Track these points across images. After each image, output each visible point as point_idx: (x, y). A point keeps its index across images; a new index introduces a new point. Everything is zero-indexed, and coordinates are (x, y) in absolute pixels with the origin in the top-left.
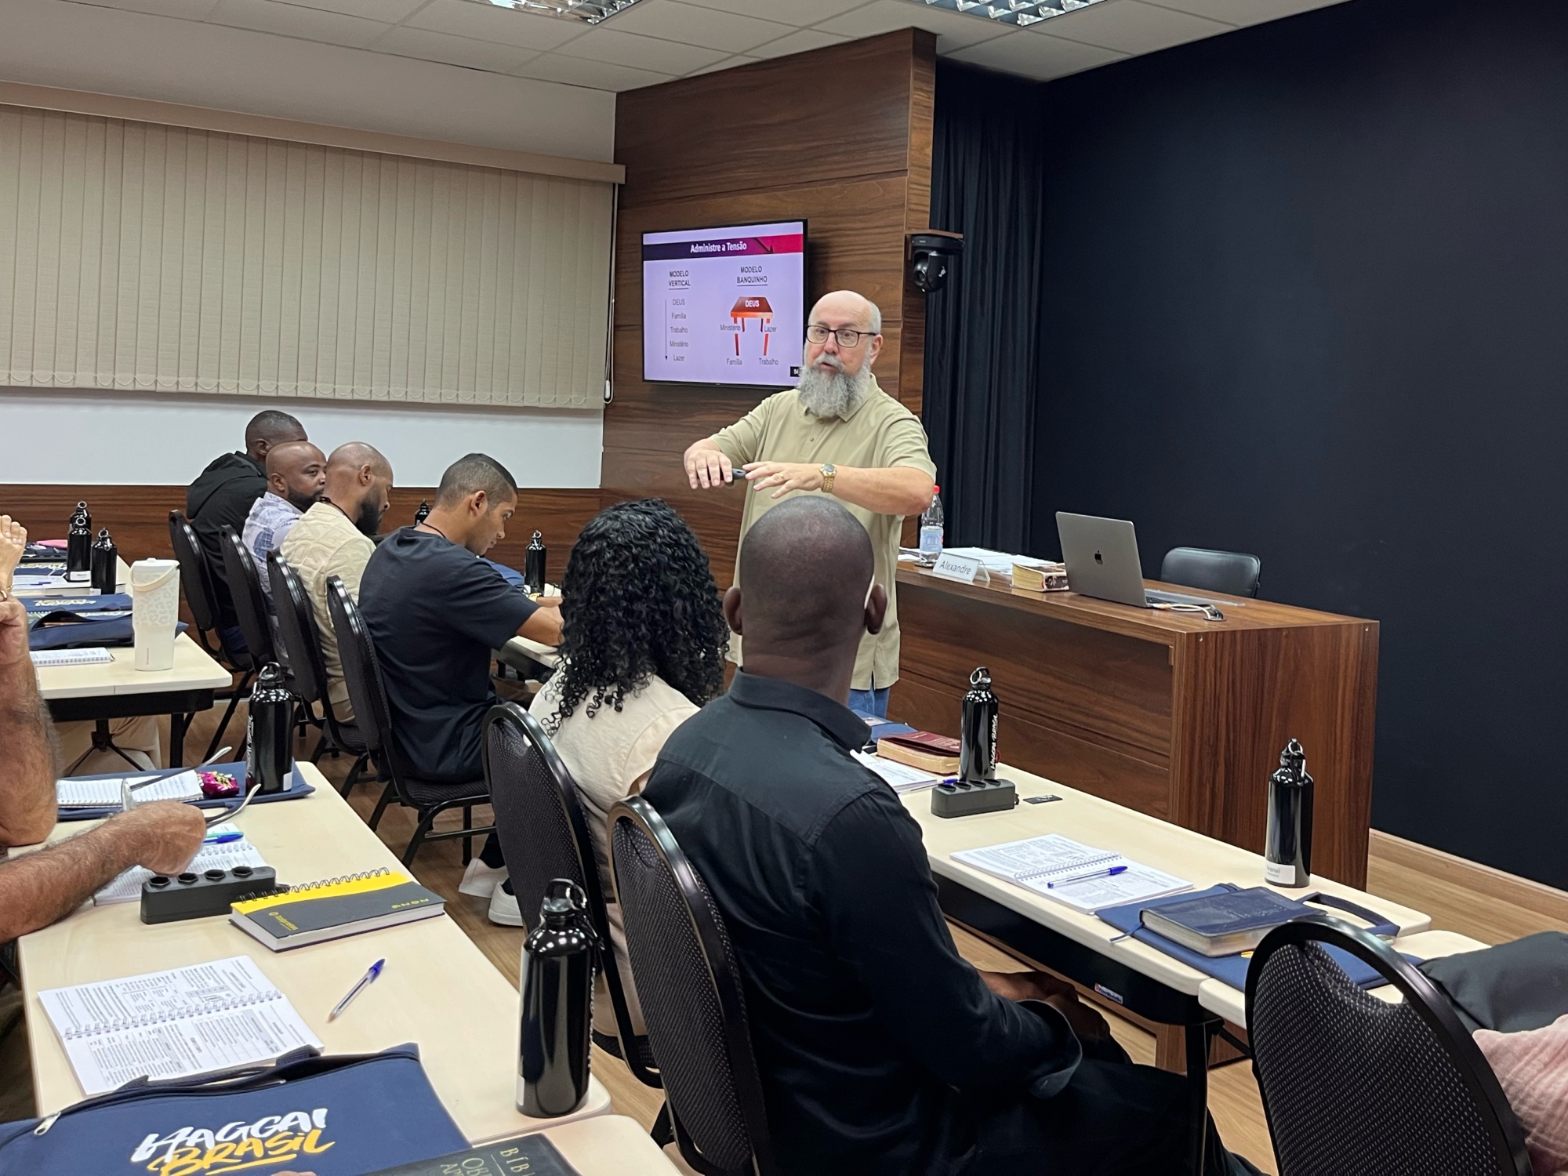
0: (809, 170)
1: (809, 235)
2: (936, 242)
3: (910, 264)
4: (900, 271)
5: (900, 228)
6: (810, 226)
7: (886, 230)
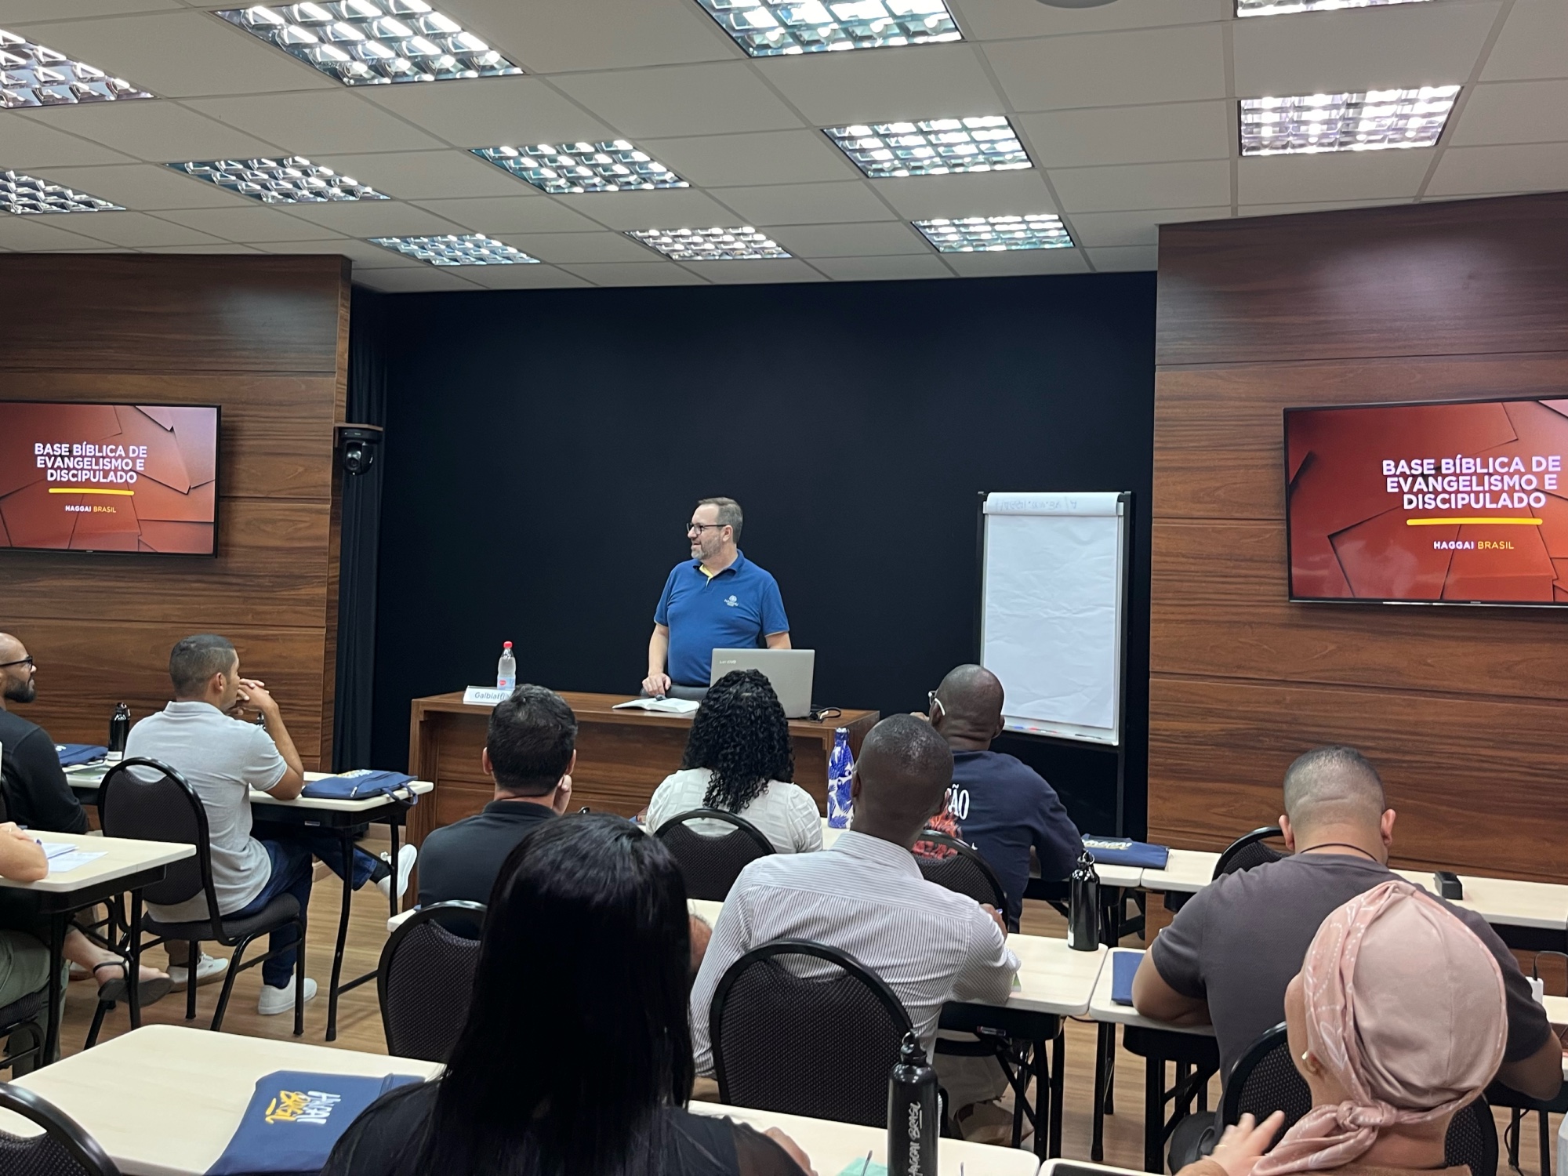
0: (206, 360)
1: (222, 419)
2: (367, 435)
3: (339, 453)
4: (329, 456)
5: (328, 421)
6: (223, 410)
7: (311, 421)
